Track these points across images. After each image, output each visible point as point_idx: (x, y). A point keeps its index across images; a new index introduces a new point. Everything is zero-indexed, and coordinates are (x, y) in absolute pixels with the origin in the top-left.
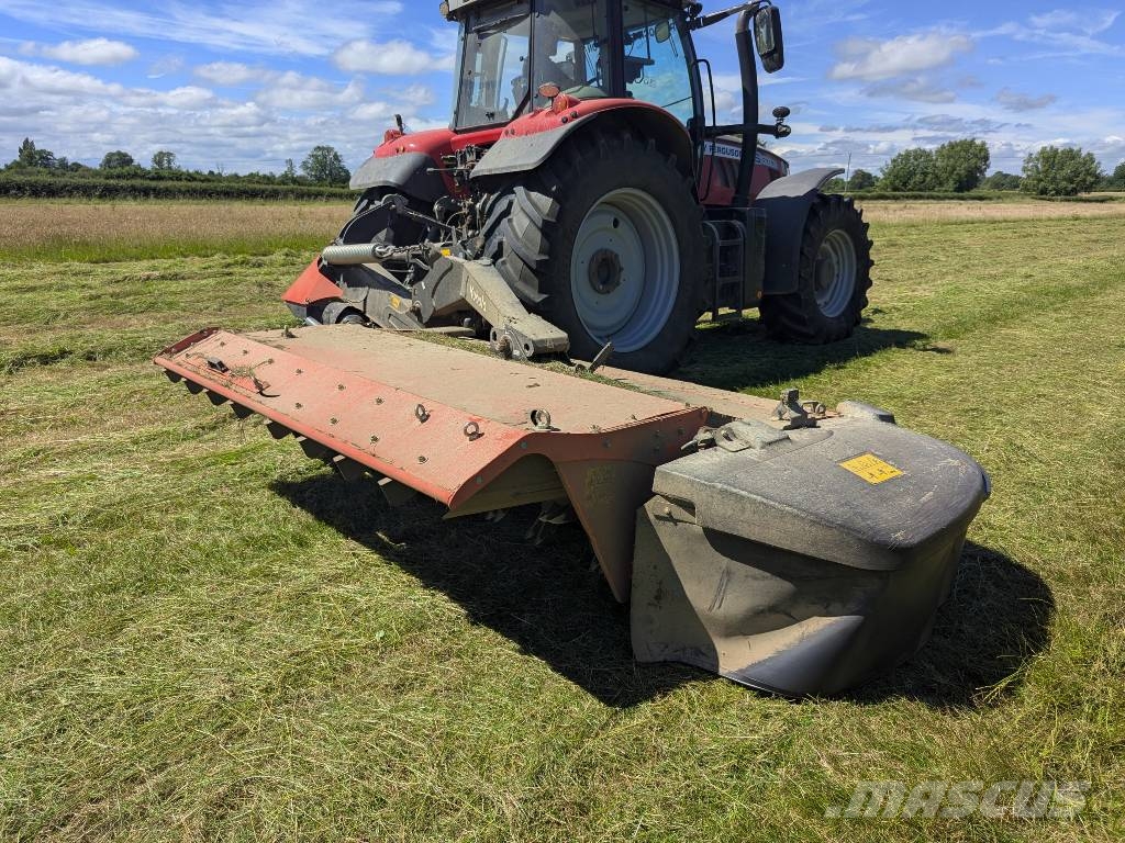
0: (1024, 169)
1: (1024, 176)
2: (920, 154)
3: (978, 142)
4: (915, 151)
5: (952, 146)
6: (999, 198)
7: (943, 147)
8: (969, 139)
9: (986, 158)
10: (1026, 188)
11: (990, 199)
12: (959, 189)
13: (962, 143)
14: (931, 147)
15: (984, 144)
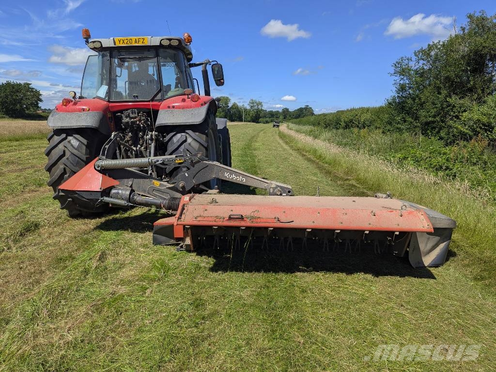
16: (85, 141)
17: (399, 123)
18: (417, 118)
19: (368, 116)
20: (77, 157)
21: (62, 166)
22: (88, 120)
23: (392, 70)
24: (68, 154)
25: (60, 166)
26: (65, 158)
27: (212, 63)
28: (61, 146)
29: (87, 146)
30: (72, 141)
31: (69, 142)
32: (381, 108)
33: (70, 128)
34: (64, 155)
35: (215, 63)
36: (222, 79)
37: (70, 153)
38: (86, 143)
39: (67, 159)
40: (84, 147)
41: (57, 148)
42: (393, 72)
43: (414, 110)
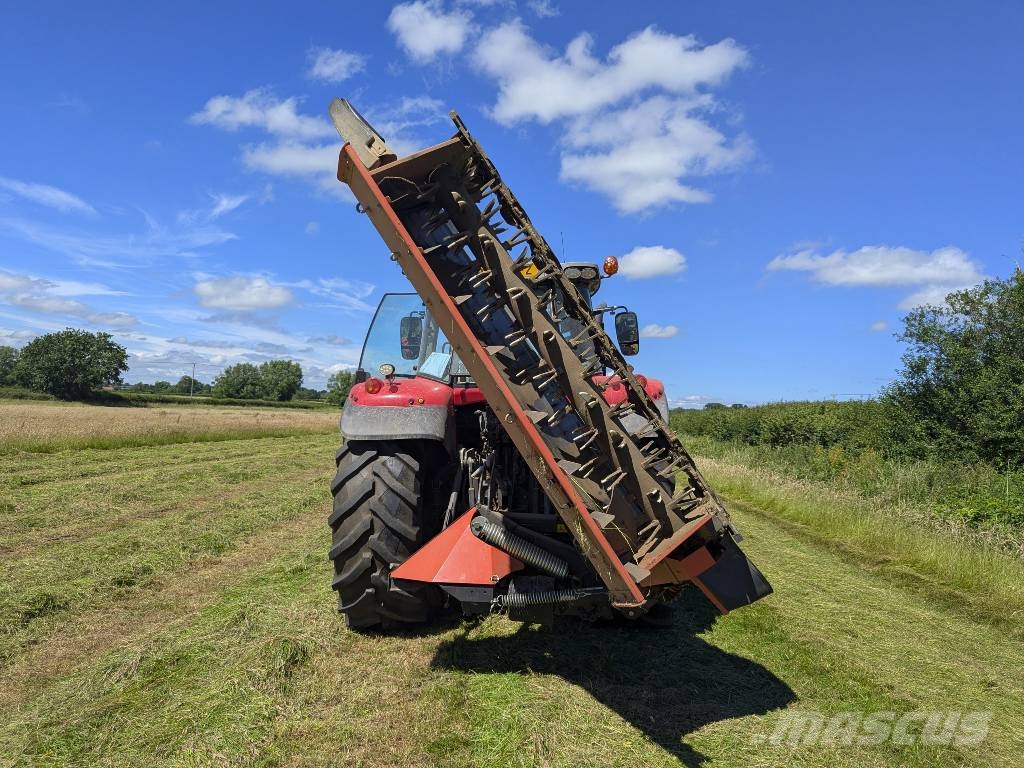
0: (329, 386)
1: (329, 391)
2: (247, 368)
3: (293, 363)
4: (244, 365)
5: (274, 365)
6: (318, 408)
7: (266, 364)
8: (287, 360)
9: (300, 376)
10: (331, 401)
11: (313, 408)
12: (282, 398)
13: (282, 363)
14: (257, 364)
15: (298, 365)
16: (415, 465)
17: (921, 439)
18: (964, 430)
19: (831, 420)
20: (400, 496)
21: (367, 517)
22: (425, 423)
23: (902, 328)
24: (381, 490)
25: (363, 517)
26: (373, 499)
27: (617, 312)
28: (365, 473)
29: (418, 475)
30: (389, 464)
31: (384, 464)
32: (870, 404)
33: (389, 438)
34: (371, 493)
35: (624, 310)
36: (635, 343)
37: (385, 489)
38: (417, 468)
39: (380, 499)
40: (412, 476)
41: (358, 476)
42: (902, 332)
43: (957, 413)
